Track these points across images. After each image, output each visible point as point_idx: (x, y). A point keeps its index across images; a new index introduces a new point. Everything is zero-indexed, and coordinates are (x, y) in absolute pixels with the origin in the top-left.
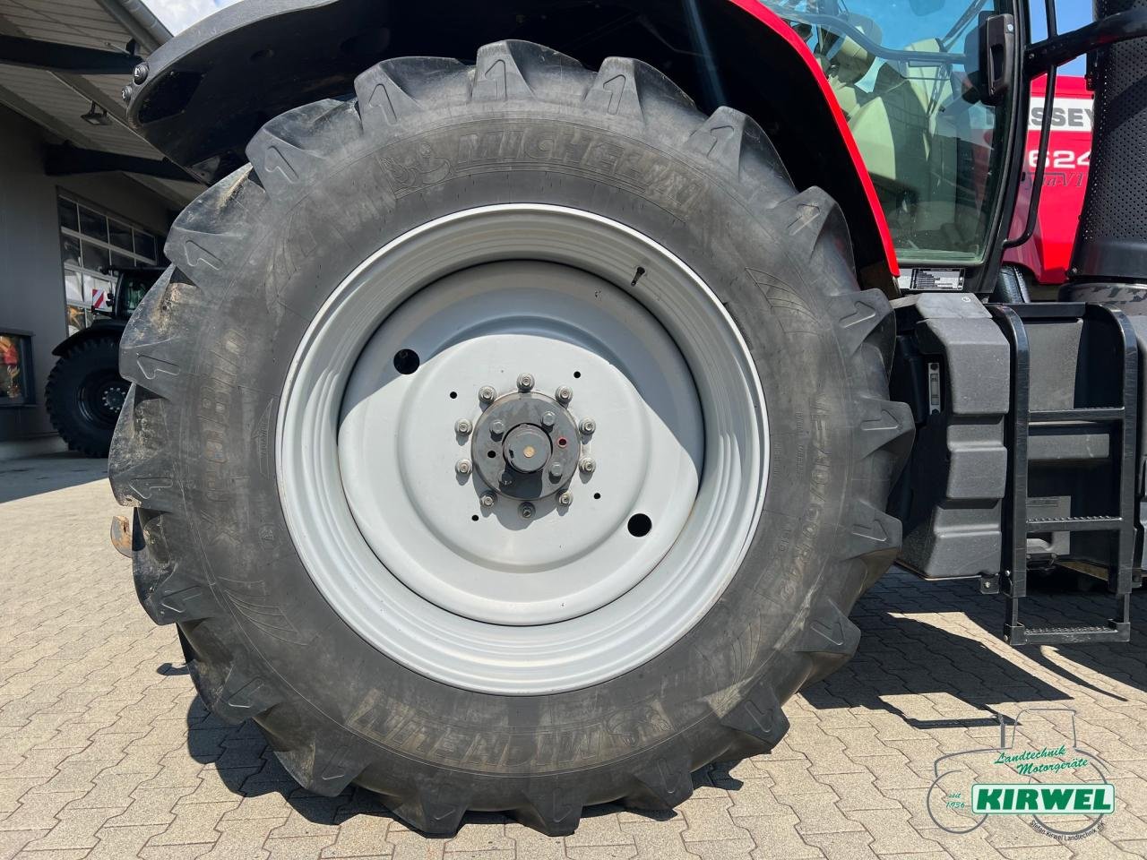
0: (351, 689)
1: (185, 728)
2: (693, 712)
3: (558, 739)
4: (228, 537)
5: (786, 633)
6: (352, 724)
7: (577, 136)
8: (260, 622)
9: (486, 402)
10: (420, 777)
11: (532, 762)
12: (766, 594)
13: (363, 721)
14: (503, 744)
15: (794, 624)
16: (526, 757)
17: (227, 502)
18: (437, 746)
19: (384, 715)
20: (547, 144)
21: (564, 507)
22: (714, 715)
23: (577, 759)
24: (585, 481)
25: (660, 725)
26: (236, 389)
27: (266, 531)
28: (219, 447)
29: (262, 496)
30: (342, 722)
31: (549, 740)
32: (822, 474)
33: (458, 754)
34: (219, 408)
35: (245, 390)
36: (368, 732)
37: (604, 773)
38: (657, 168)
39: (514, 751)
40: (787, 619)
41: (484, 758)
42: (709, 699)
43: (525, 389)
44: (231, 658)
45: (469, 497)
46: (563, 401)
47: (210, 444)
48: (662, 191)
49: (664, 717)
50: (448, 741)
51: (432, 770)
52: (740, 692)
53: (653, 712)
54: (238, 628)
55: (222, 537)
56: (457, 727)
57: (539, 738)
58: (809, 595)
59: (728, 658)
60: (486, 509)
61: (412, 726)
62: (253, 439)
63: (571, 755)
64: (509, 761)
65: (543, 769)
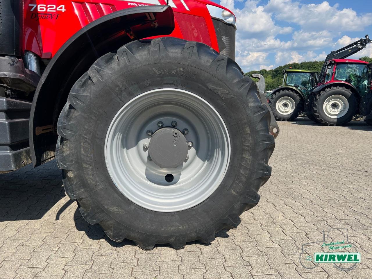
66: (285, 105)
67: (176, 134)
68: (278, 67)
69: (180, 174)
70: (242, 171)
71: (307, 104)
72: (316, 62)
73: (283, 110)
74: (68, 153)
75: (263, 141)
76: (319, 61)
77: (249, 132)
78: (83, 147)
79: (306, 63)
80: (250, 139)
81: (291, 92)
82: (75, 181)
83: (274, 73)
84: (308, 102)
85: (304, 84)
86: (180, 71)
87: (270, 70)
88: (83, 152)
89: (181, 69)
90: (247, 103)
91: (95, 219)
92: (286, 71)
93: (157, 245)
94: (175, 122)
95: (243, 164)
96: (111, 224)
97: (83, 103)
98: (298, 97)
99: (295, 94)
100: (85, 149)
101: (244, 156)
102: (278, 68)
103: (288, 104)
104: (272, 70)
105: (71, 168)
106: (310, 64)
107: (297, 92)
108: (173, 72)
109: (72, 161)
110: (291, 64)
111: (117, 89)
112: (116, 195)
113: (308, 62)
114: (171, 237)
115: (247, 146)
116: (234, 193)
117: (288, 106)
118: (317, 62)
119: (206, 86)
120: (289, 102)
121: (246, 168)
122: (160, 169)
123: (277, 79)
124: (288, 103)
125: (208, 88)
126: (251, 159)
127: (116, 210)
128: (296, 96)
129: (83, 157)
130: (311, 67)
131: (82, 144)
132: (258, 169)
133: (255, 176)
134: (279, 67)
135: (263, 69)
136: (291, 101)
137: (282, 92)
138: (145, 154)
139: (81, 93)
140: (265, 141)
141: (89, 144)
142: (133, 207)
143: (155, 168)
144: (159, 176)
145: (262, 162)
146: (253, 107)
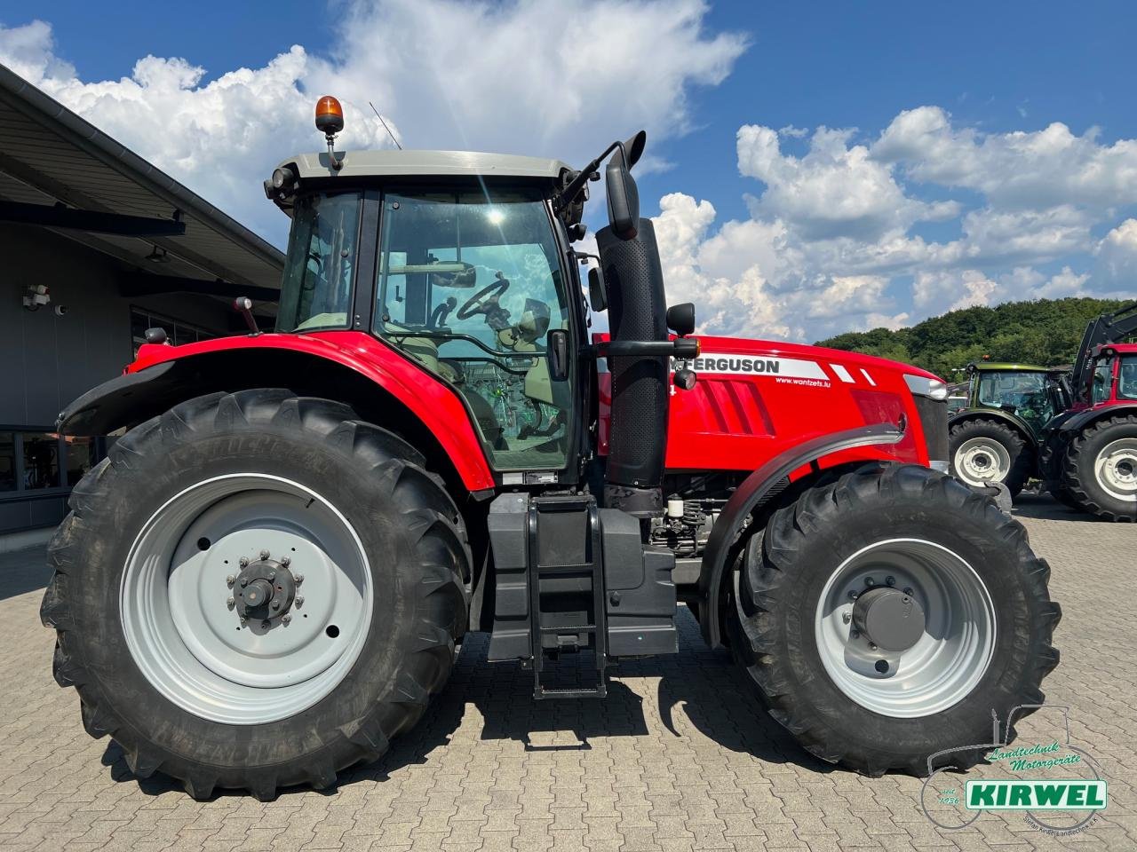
0: (155, 721)
1: (106, 747)
2: (332, 735)
3: (260, 748)
4: (95, 643)
5: (383, 692)
6: (154, 739)
7: (268, 440)
8: (110, 686)
9: (244, 565)
10: (189, 768)
11: (246, 760)
12: (372, 672)
13: (160, 738)
14: (232, 750)
15: (387, 687)
16: (242, 758)
17: (95, 626)
18: (197, 751)
19: (171, 736)
20: (253, 445)
21: (287, 622)
22: (345, 737)
23: (270, 759)
24: (298, 608)
25: (315, 742)
26: (100, 570)
27: (114, 640)
28: (91, 598)
29: (112, 622)
30: (150, 738)
31: (255, 749)
32: (401, 607)
33: (208, 756)
34: (92, 579)
35: (104, 569)
36: (163, 744)
37: (286, 766)
38: (309, 453)
39: (237, 754)
40: (382, 686)
41: (222, 758)
42: (341, 728)
43: (265, 558)
44: (96, 704)
45: (234, 617)
46: (285, 565)
47: (86, 597)
48: (312, 465)
49: (318, 737)
50: (202, 749)
51: (195, 764)
52: (359, 724)
53: (312, 734)
54: (100, 689)
55: (92, 643)
56: (208, 742)
57: (250, 748)
58: (396, 672)
59: (351, 706)
60: (244, 625)
61: (186, 741)
62: (108, 594)
63: (267, 757)
64: (235, 759)
65: (252, 764)
66: (982, 460)
67: (906, 599)
68: (926, 320)
69: (899, 661)
70: (1015, 657)
71: (1045, 458)
72: (1044, 304)
73: (975, 475)
74: (766, 629)
75: (1044, 611)
76: (1054, 300)
77: (1023, 599)
78: (789, 621)
79: (1014, 306)
80: (1025, 609)
81: (996, 426)
82: (775, 670)
83: (913, 337)
84: (1049, 456)
85: (1031, 400)
86: (922, 516)
87: (901, 330)
88: (788, 629)
89: (922, 513)
90: (1016, 557)
91: (801, 726)
92: (975, 367)
93: (891, 771)
94: (891, 577)
95: (1017, 645)
96: (825, 734)
97: (790, 560)
98: (1017, 439)
99: (1007, 431)
100: (790, 623)
101: (1018, 633)
102: (924, 323)
103: (988, 456)
104: (906, 330)
105: (771, 651)
106: (1027, 310)
107: (1011, 426)
108: (912, 518)
109: (772, 641)
110: (967, 311)
111: (836, 542)
112: (830, 691)
113: (1018, 303)
114: (913, 756)
115: (1022, 619)
116: (1006, 690)
117: (990, 462)
118: (1049, 303)
119: (956, 535)
120: (991, 453)
121: (1021, 653)
122: (866, 651)
123: (924, 355)
124: (988, 454)
125: (960, 537)
126: (1028, 636)
127: (832, 713)
128: (1011, 435)
129: (788, 635)
130: (1029, 318)
131: (788, 617)
132: (1042, 654)
133: (1035, 664)
134: (929, 319)
135: (878, 327)
136: (998, 450)
137: (968, 425)
138: (846, 629)
139: (786, 546)
140: (1047, 611)
141: (796, 617)
142: (854, 709)
143: (859, 651)
144: (866, 663)
145: (1045, 643)
146: (1026, 563)
